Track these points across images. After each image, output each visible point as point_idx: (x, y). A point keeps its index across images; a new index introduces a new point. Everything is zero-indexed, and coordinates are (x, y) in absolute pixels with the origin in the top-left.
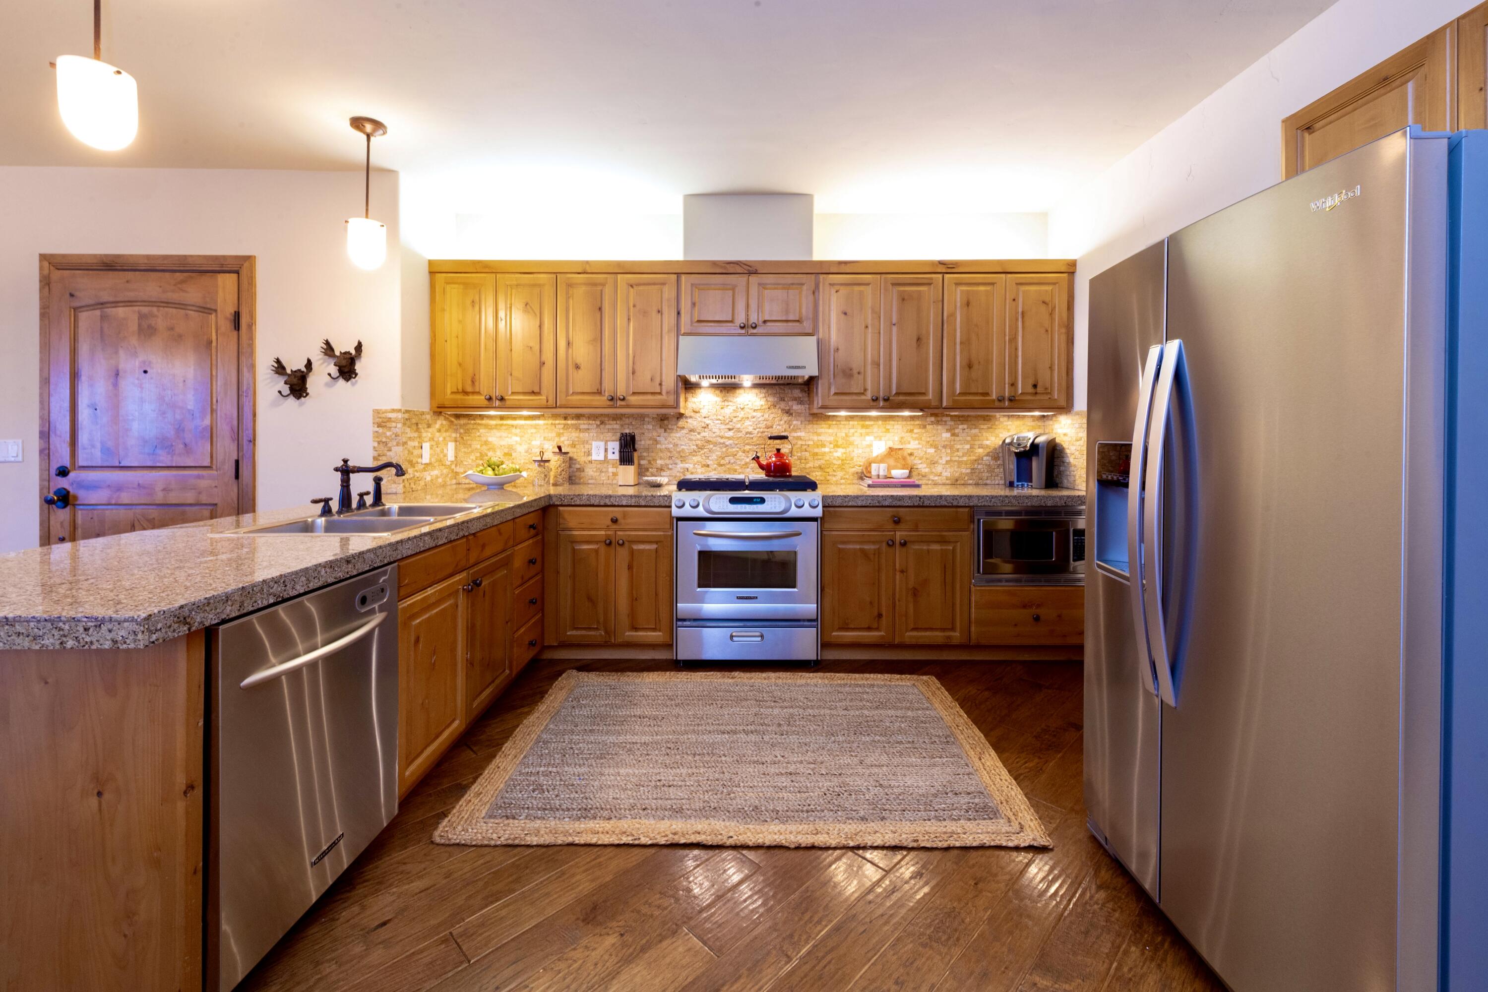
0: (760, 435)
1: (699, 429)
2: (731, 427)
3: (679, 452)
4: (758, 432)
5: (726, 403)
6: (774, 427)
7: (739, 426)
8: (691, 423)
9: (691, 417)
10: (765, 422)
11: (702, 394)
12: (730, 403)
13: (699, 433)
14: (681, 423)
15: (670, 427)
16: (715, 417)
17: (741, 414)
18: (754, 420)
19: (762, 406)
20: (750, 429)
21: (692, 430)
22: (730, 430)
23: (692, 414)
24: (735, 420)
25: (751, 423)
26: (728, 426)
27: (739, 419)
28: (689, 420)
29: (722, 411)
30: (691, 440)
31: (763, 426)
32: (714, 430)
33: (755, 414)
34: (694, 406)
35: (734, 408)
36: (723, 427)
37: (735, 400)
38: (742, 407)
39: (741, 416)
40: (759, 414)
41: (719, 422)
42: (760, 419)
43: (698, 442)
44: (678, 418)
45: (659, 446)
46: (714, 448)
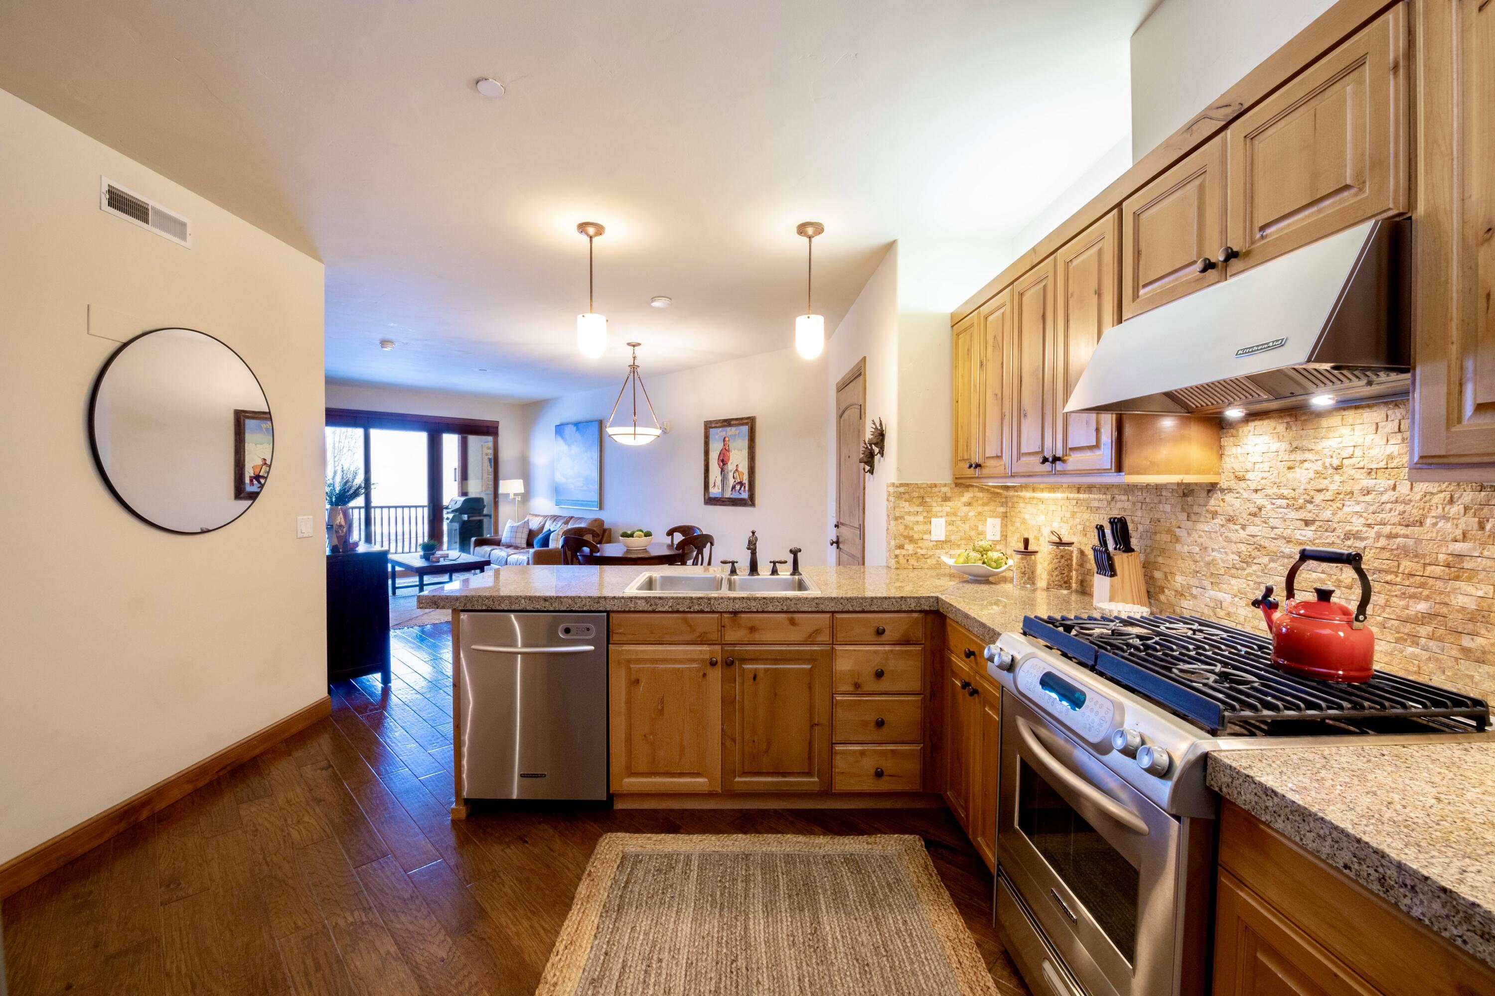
0: (1383, 542)
1: (1244, 518)
2: (1309, 517)
3: (1208, 564)
4: (1379, 536)
5: (1299, 456)
6: (1429, 521)
7: (1327, 514)
8: (1228, 503)
9: (1230, 490)
10: (1400, 507)
11: (1251, 437)
12: (1309, 456)
13: (1244, 527)
14: (1214, 502)
15: (1196, 509)
16: (1275, 490)
17: (1334, 484)
18: (1367, 498)
19: (1391, 457)
20: (1357, 524)
21: (1231, 520)
22: (1307, 523)
23: (1232, 484)
24: (1318, 498)
25: (1358, 508)
26: (1302, 514)
27: (1329, 495)
28: (1228, 497)
29: (1290, 475)
30: (1229, 540)
31: (1394, 517)
32: (1273, 522)
33: (1370, 483)
34: (1237, 466)
35: (1318, 466)
36: (1293, 515)
37: (1319, 447)
38: (1336, 462)
39: (1333, 487)
40: (1383, 483)
41: (1284, 502)
42: (1385, 498)
43: (1243, 548)
44: (1209, 491)
45: (1178, 547)
46: (1272, 565)
